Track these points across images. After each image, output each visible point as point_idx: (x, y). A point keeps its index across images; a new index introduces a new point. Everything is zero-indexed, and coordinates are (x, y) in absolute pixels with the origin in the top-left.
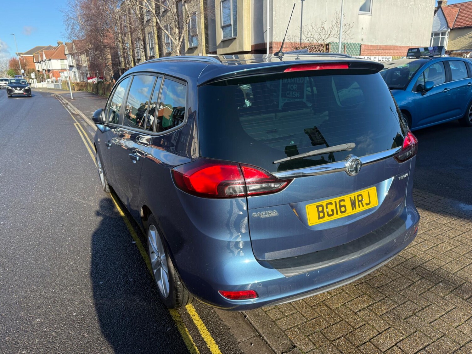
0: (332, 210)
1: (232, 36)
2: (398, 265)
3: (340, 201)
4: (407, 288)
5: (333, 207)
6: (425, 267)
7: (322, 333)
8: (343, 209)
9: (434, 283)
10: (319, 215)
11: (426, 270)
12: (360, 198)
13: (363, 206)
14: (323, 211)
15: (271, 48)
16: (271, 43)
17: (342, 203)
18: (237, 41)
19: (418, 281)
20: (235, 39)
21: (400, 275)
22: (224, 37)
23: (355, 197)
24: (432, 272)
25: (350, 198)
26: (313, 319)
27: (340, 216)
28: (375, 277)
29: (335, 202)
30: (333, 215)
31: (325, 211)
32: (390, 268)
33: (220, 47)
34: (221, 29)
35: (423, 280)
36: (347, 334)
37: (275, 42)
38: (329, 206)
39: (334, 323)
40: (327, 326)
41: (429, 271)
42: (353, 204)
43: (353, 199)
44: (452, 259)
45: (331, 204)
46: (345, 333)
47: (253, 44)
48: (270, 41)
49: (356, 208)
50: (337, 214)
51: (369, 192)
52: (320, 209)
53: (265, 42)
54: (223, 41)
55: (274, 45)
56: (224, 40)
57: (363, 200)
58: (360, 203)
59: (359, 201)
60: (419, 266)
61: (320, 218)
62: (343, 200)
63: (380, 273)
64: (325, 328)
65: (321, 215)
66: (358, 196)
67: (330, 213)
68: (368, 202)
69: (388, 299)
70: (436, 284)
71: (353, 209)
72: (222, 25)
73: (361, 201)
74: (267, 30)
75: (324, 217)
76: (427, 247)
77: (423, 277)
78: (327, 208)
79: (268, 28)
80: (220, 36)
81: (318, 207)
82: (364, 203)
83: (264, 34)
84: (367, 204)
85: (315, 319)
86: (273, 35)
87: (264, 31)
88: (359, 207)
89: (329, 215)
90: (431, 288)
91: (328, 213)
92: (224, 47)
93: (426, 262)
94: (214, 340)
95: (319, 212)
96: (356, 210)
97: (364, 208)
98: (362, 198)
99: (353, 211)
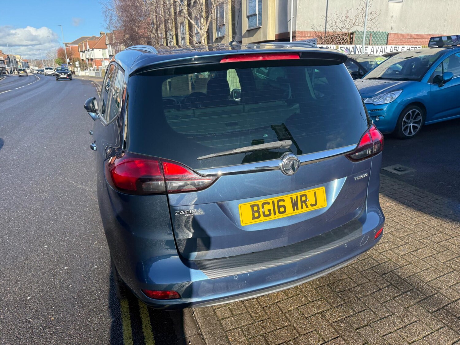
0: (269, 211)
1: (257, 26)
2: (368, 269)
3: (278, 201)
4: (371, 294)
5: (270, 207)
6: (397, 273)
7: (264, 337)
8: (282, 209)
9: (402, 291)
10: (253, 215)
11: (397, 276)
12: (304, 198)
13: (307, 207)
14: (258, 211)
15: (294, 37)
16: (294, 33)
17: (281, 203)
18: (261, 30)
19: (385, 288)
20: (260, 28)
21: (367, 280)
22: (249, 27)
23: (297, 197)
24: (403, 279)
25: (291, 198)
26: (260, 321)
27: (277, 216)
28: (341, 280)
29: (273, 202)
30: (270, 215)
31: (261, 211)
32: (359, 272)
33: (245, 36)
34: (247, 19)
35: (392, 287)
36: (290, 341)
37: (298, 31)
38: (265, 206)
39: (281, 327)
40: (272, 330)
41: (401, 278)
42: (295, 205)
43: (294, 199)
44: (430, 266)
45: (268, 203)
46: (289, 339)
47: (277, 33)
48: (294, 30)
49: (297, 209)
50: (275, 214)
51: (315, 193)
52: (255, 208)
53: (289, 31)
54: (248, 31)
55: (297, 34)
56: (249, 29)
57: (308, 200)
58: (304, 204)
59: (302, 202)
60: (391, 271)
61: (254, 218)
62: (283, 200)
63: (347, 277)
64: (270, 332)
65: (256, 215)
66: (301, 196)
67: (267, 213)
68: (314, 203)
69: (346, 306)
70: (404, 293)
71: (294, 210)
72: (248, 15)
73: (305, 202)
74: (290, 20)
75: (259, 217)
76: (406, 252)
77: (392, 284)
78: (263, 207)
79: (292, 17)
80: (246, 25)
81: (252, 206)
82: (308, 203)
83: (288, 23)
84: (312, 205)
85: (262, 322)
86: (297, 24)
87: (288, 20)
88: (302, 208)
89: (265, 215)
90: (397, 297)
91: (264, 213)
92: (249, 37)
93: (401, 267)
94: (153, 335)
95: (253, 212)
96: (298, 211)
97: (308, 209)
98: (306, 198)
99: (294, 212)
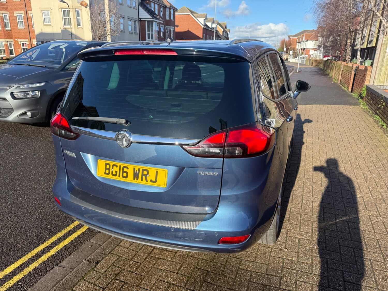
0: (116, 172)
3: (124, 167)
5: (117, 169)
8: (125, 175)
10: (105, 171)
12: (145, 173)
13: (147, 181)
14: (109, 169)
17: (125, 170)
23: (139, 169)
25: (134, 169)
27: (121, 179)
29: (120, 166)
30: (116, 175)
31: (111, 170)
38: (115, 167)
39: (138, 273)
40: (131, 271)
42: (136, 175)
43: (137, 170)
45: (117, 166)
49: (137, 179)
50: (119, 176)
51: (157, 172)
52: (108, 167)
57: (148, 175)
58: (144, 177)
59: (143, 175)
61: (105, 173)
62: (127, 168)
64: (128, 271)
65: (107, 171)
66: (143, 170)
67: (114, 173)
68: (154, 180)
71: (134, 179)
73: (146, 176)
75: (108, 174)
78: (113, 168)
81: (106, 164)
82: (149, 178)
84: (151, 181)
85: (134, 262)
88: (142, 180)
89: (113, 175)
91: (112, 172)
95: (106, 169)
96: (137, 181)
97: (146, 182)
98: (148, 173)
99: (134, 180)
